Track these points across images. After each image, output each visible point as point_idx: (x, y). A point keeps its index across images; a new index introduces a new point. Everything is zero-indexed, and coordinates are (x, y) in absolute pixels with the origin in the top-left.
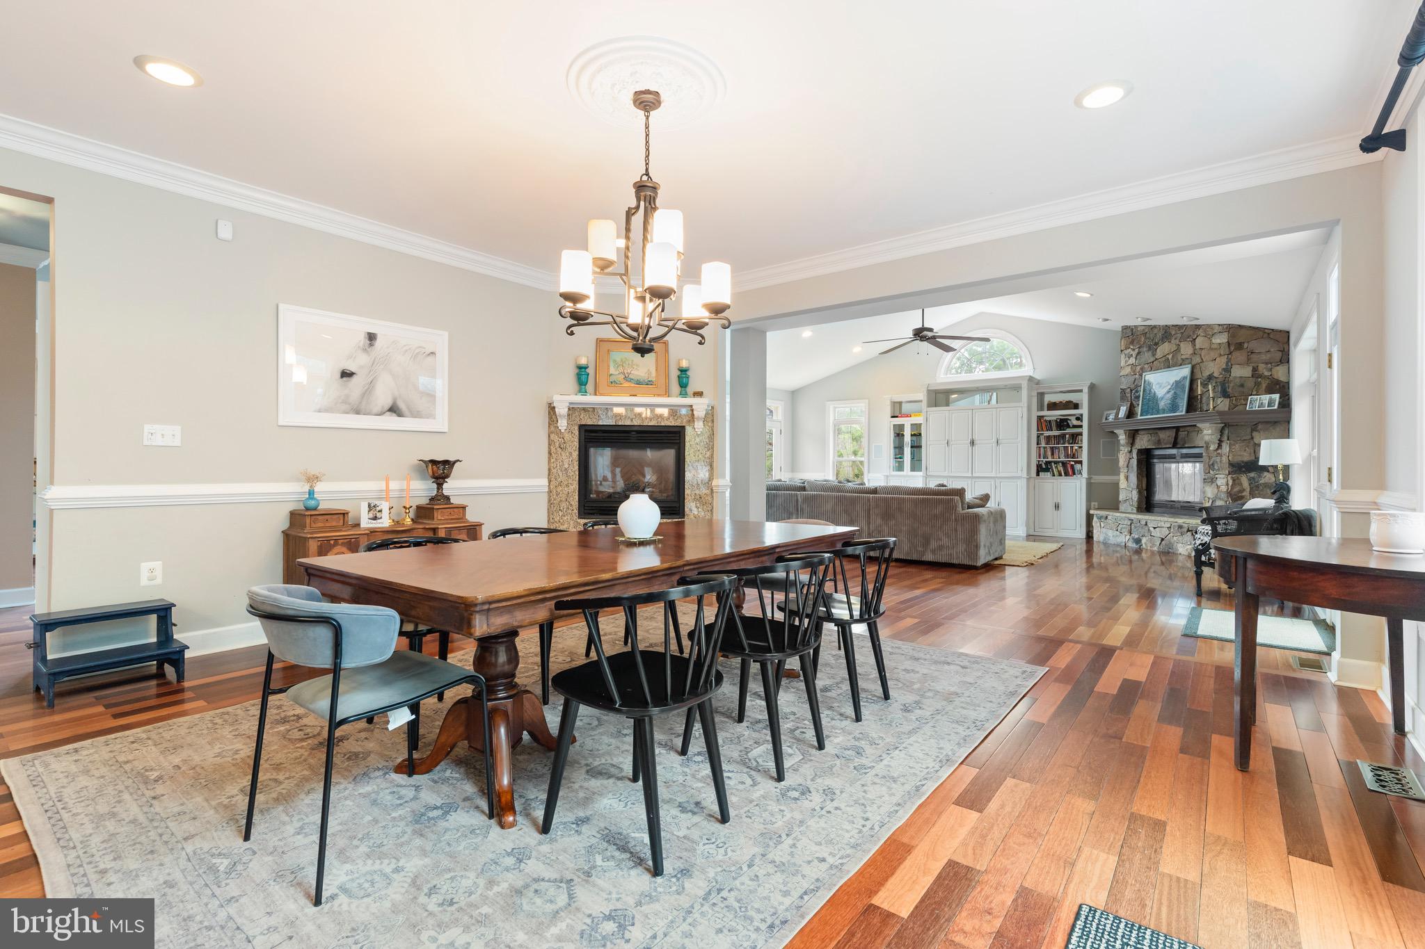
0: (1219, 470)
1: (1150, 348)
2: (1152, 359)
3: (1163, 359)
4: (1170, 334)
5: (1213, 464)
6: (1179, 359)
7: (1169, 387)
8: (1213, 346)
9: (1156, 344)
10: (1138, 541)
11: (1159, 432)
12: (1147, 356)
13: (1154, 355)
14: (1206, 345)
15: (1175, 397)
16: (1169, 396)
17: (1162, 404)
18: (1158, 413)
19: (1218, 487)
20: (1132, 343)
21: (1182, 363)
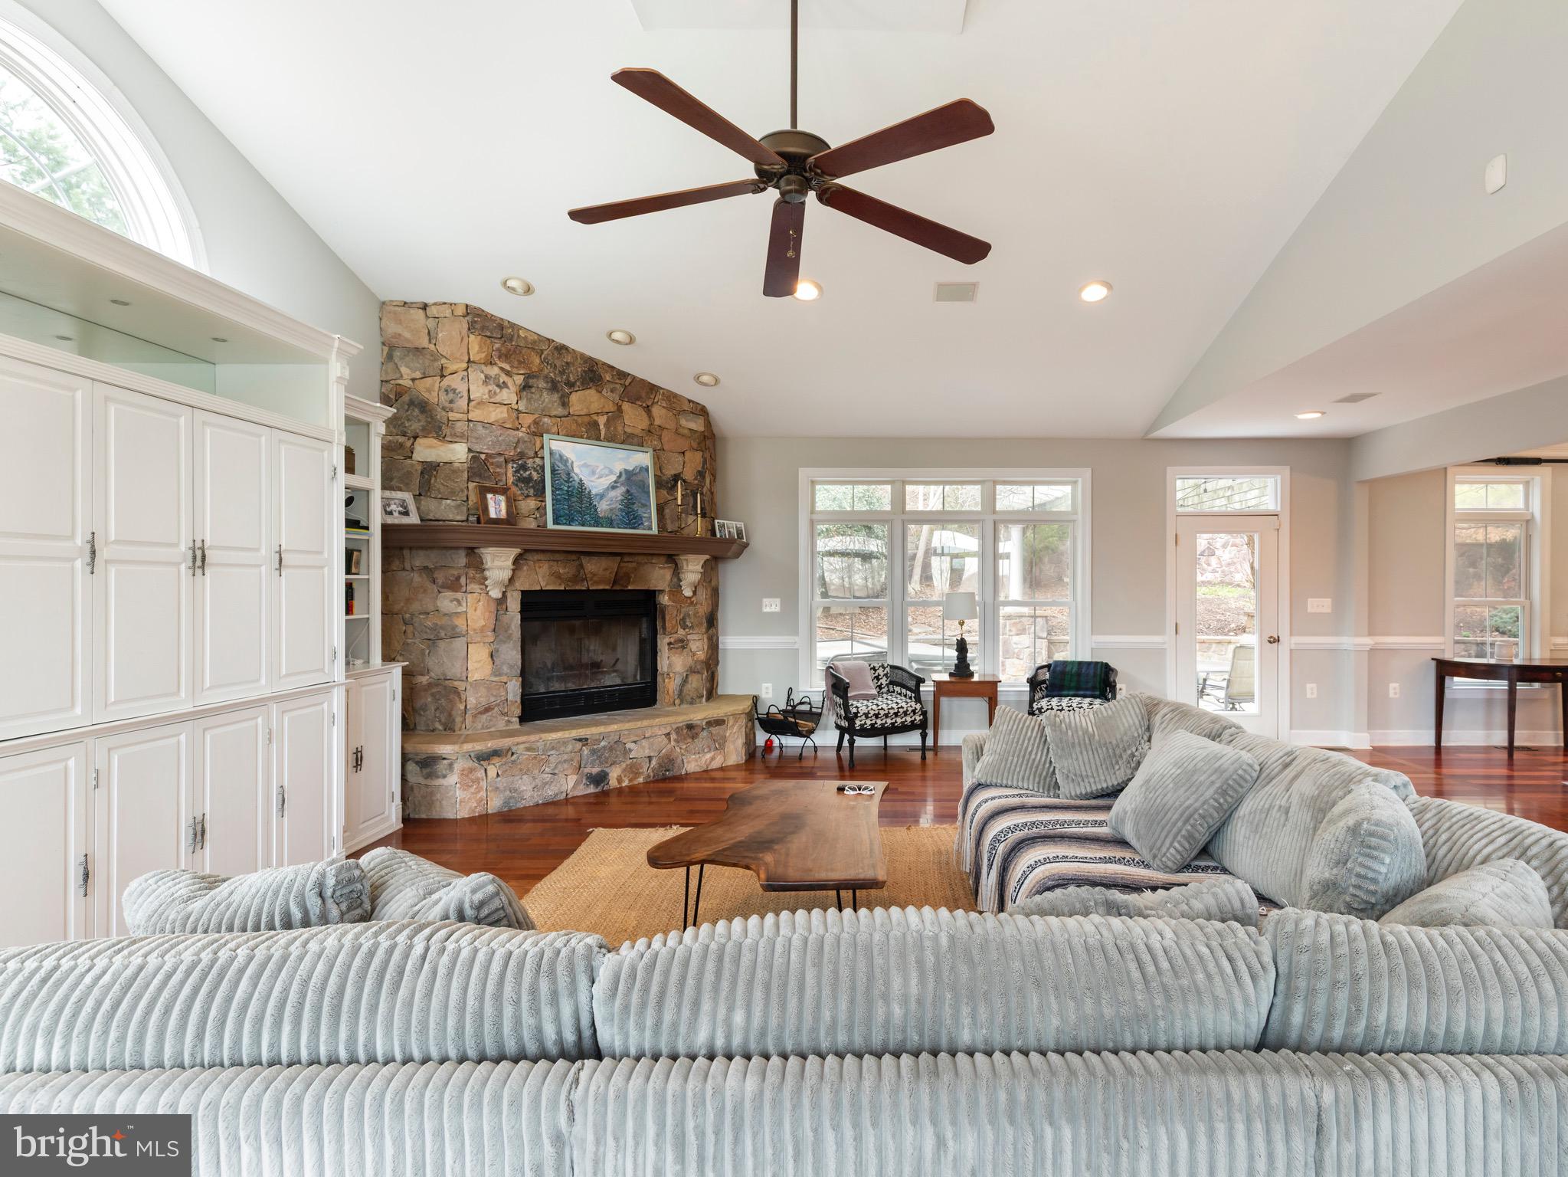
0: (692, 627)
1: (554, 387)
2: (560, 411)
3: (586, 419)
4: (600, 378)
5: (683, 619)
6: (620, 429)
7: (614, 478)
8: (681, 430)
9: (570, 385)
10: (599, 779)
11: (585, 560)
12: (550, 400)
13: (564, 404)
14: (671, 425)
15: (629, 500)
16: (618, 494)
17: (603, 507)
18: (597, 524)
19: (694, 654)
20: (505, 356)
21: (630, 440)
